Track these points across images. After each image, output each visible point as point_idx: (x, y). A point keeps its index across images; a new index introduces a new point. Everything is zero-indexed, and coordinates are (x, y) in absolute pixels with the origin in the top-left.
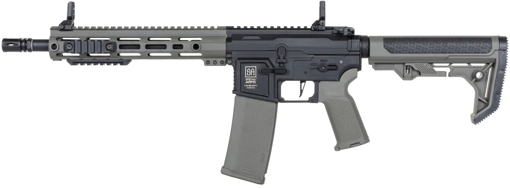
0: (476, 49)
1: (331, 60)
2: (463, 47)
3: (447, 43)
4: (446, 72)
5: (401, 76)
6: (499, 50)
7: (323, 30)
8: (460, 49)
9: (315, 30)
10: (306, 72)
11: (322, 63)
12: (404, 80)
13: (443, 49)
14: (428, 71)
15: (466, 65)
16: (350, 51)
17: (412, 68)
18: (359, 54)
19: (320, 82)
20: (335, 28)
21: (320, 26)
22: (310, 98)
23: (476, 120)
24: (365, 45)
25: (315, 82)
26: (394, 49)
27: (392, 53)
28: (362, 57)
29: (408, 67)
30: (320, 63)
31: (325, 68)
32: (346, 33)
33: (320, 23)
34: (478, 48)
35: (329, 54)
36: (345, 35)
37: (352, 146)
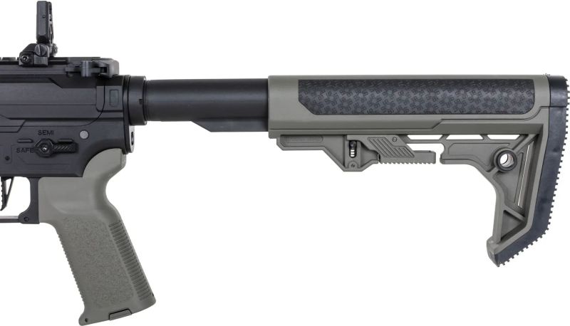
0: (500, 105)
1: (61, 131)
2: (472, 100)
3: (436, 92)
4: (435, 153)
5: (339, 163)
6: (549, 107)
7: (43, 66)
8: (464, 104)
9: (27, 65)
10: (7, 159)
11: (42, 135)
12: (344, 171)
13: (429, 105)
14: (396, 152)
15: (478, 137)
16: (102, 111)
19: (40, 177)
21: (35, 56)
22: (22, 215)
24: (134, 97)
26: (320, 105)
27: (318, 113)
28: (131, 125)
29: (353, 144)
30: (37, 139)
31: (47, 150)
32: (86, 72)
33: (35, 51)
34: (504, 102)
35: (56, 117)
36: (84, 75)
37: (112, 315)
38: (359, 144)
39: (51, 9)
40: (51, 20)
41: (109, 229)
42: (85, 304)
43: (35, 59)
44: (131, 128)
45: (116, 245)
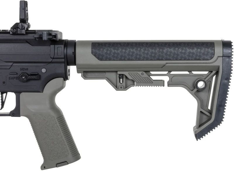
0: (197, 55)
1: (32, 69)
2: (182, 53)
3: (163, 49)
4: (164, 81)
5: (114, 86)
6: (223, 56)
7: (23, 34)
8: (178, 55)
9: (14, 34)
10: (4, 83)
11: (22, 71)
12: (117, 90)
13: (159, 56)
14: (143, 81)
15: (187, 73)
16: (53, 58)
17: (126, 77)
18: (64, 61)
19: (21, 93)
20: (36, 31)
21: (19, 29)
22: (11, 112)
23: (199, 135)
24: (70, 51)
25: (17, 94)
26: (103, 56)
27: (101, 60)
28: (68, 65)
29: (121, 76)
30: (20, 72)
31: (25, 78)
32: (45, 38)
33: (19, 27)
34: (199, 54)
35: (29, 61)
36: (44, 39)
37: (58, 165)
38: (124, 77)
39: (27, 5)
40: (27, 10)
41: (56, 120)
42: (44, 159)
43: (19, 31)
44: (68, 67)
45: (60, 128)
